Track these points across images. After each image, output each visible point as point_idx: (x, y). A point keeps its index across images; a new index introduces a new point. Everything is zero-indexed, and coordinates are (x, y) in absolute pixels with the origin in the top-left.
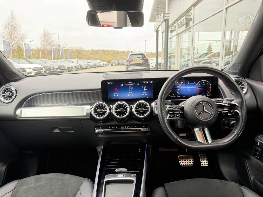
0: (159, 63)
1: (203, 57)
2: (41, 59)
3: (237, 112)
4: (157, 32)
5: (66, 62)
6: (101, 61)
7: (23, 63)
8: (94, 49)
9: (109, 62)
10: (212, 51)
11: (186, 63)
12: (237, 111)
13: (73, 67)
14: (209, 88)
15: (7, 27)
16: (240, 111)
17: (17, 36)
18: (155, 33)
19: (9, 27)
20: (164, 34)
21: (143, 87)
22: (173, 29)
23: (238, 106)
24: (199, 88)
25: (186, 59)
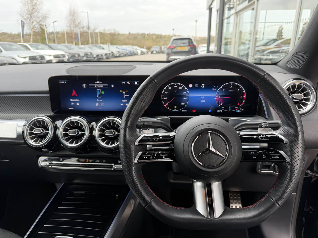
0: (211, 51)
1: (270, 45)
2: (66, 44)
3: (281, 155)
4: (210, 9)
5: (95, 48)
6: (138, 48)
7: (42, 49)
8: (132, 33)
9: (149, 48)
10: (283, 37)
11: (246, 52)
12: (281, 152)
13: (104, 55)
14: (241, 97)
15: (27, 4)
16: (289, 154)
17: (38, 16)
18: (208, 11)
19: (29, 3)
20: (219, 12)
21: (121, 91)
22: (232, 6)
23: (286, 144)
24: (222, 96)
25: (247, 46)
